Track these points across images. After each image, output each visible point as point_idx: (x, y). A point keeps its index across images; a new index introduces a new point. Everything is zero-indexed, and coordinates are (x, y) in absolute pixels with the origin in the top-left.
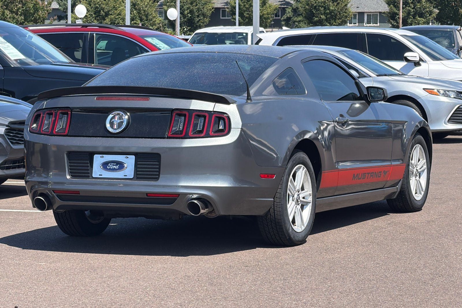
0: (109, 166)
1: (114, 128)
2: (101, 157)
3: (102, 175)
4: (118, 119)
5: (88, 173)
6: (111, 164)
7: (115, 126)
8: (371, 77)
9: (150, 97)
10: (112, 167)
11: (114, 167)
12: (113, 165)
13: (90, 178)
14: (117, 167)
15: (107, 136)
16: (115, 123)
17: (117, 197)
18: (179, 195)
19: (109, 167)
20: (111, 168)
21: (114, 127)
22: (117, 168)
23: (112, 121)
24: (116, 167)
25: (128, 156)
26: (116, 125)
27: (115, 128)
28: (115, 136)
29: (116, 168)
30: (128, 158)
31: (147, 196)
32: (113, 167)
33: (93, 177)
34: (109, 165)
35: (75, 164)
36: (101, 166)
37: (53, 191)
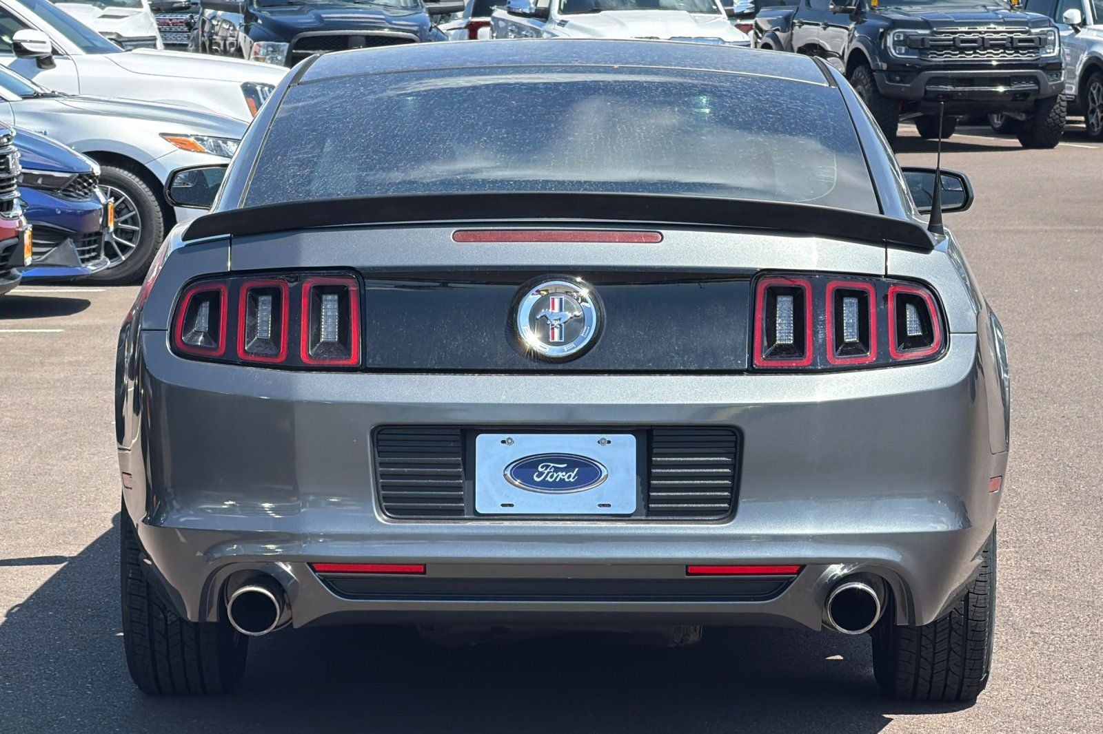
0: (540, 474)
1: (551, 340)
2: (503, 442)
3: (511, 505)
4: (561, 310)
5: (460, 499)
6: (547, 467)
7: (553, 333)
8: (6, 101)
9: (663, 232)
10: (552, 477)
11: (561, 475)
12: (557, 470)
13: (466, 517)
14: (573, 475)
15: (530, 367)
16: (556, 323)
17: (574, 580)
18: (803, 567)
19: (539, 476)
20: (548, 478)
21: (553, 338)
22: (571, 480)
23: (538, 317)
24: (571, 476)
25: (608, 437)
26: (557, 331)
27: (557, 339)
28: (560, 367)
29: (567, 480)
30: (609, 442)
31: (688, 574)
32: (555, 475)
33: (476, 513)
34: (540, 469)
35: (406, 470)
36: (508, 473)
37: (309, 564)
